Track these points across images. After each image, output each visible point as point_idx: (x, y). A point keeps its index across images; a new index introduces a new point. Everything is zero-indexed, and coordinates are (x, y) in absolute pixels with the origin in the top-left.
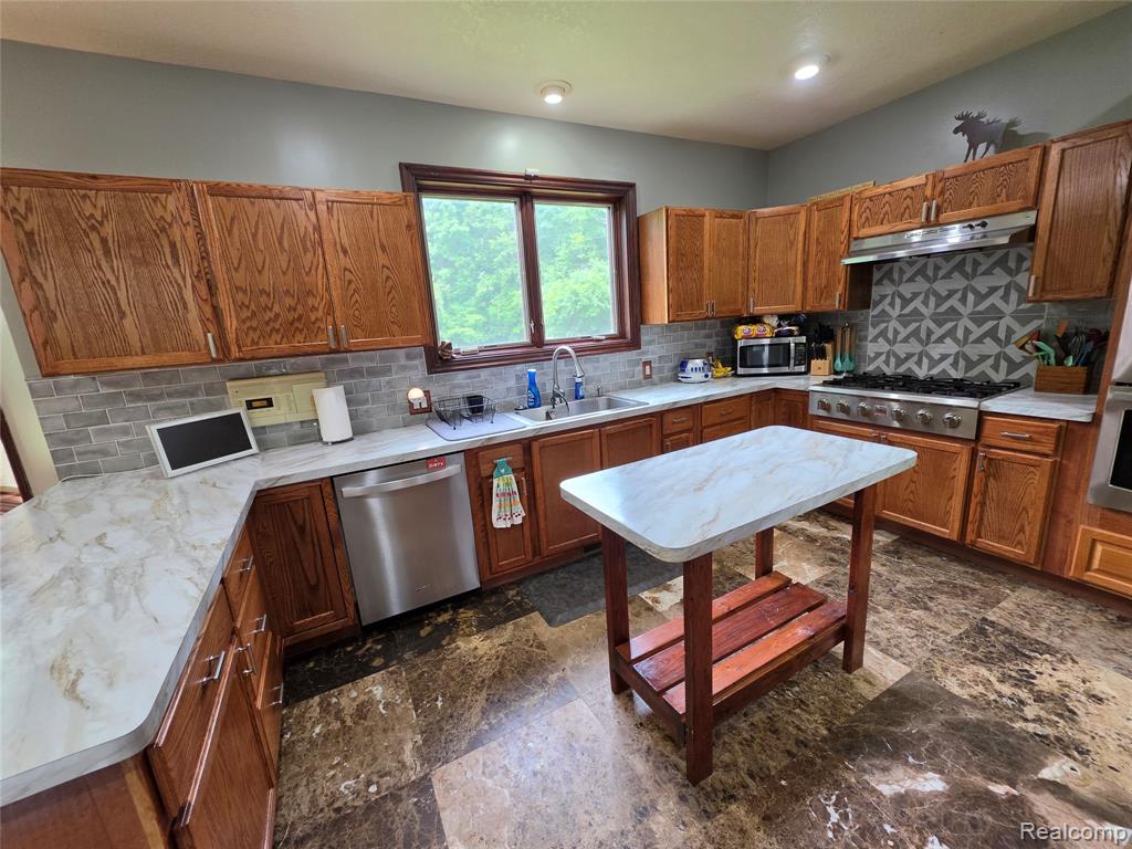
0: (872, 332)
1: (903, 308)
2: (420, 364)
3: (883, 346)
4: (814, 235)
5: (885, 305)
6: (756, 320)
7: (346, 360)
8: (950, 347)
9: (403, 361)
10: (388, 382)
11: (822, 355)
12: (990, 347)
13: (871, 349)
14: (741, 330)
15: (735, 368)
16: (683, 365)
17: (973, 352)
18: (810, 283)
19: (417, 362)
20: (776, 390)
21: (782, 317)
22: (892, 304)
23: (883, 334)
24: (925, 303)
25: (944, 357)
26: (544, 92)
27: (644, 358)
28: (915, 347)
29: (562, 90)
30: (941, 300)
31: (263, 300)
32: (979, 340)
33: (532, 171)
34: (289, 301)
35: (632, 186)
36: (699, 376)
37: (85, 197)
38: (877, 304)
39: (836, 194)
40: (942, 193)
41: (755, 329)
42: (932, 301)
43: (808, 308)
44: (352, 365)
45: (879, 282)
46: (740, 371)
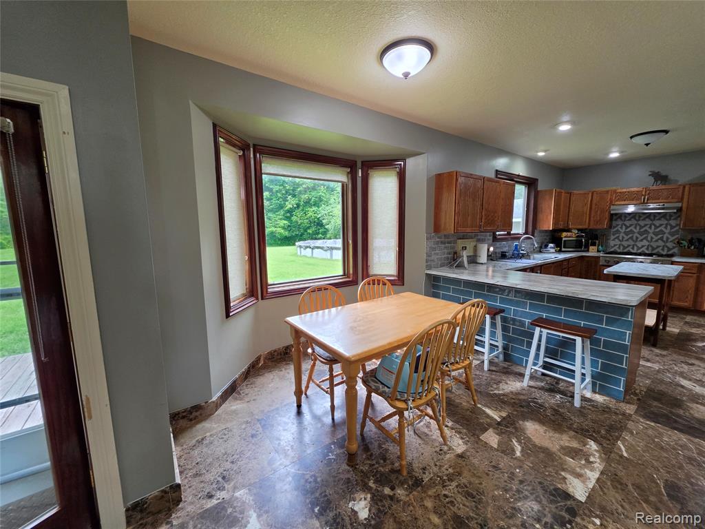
0: (612, 237)
1: (626, 229)
2: (491, 238)
3: (617, 242)
4: (594, 202)
5: (619, 228)
6: (568, 230)
7: (478, 236)
8: (645, 243)
9: (488, 237)
11: (594, 244)
12: (660, 243)
13: (612, 243)
14: (564, 234)
15: (561, 248)
16: (546, 246)
17: (654, 245)
18: (592, 219)
20: (582, 257)
21: (579, 230)
22: (621, 228)
23: (618, 238)
24: (635, 228)
25: (643, 246)
28: (632, 243)
30: (641, 227)
32: (657, 241)
33: (521, 174)
35: (537, 180)
36: (553, 250)
38: (615, 227)
39: (607, 189)
40: (649, 194)
41: (569, 234)
42: (638, 228)
43: (591, 227)
45: (616, 220)
46: (563, 249)
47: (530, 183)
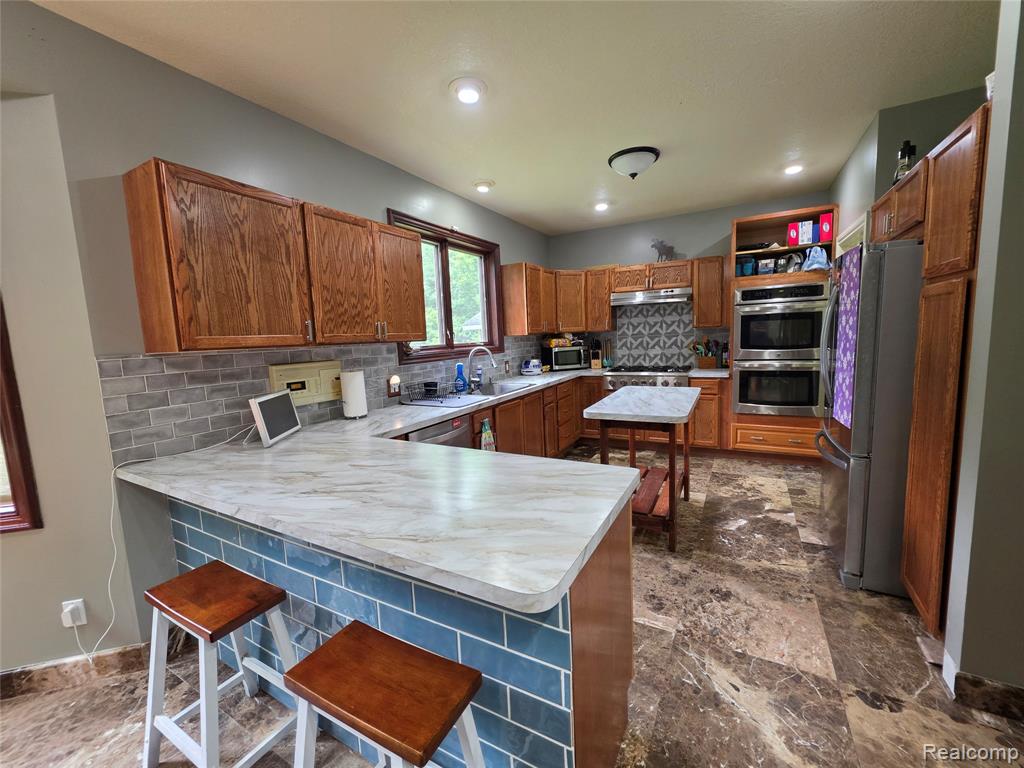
0: (619, 344)
1: (634, 330)
2: (394, 356)
3: (625, 352)
4: (589, 288)
5: (624, 329)
6: (560, 336)
7: (350, 352)
8: (658, 351)
9: (385, 355)
10: (376, 371)
11: (596, 356)
12: (675, 350)
13: (619, 353)
14: (554, 342)
15: (552, 367)
16: (527, 363)
17: (668, 352)
18: (589, 316)
19: (393, 356)
20: (581, 378)
21: (574, 334)
22: (628, 329)
23: (625, 344)
24: (644, 328)
25: (656, 356)
26: (476, 185)
27: (506, 359)
28: (642, 352)
29: (489, 184)
30: (651, 327)
31: (339, 297)
32: (670, 347)
33: (456, 228)
34: (353, 300)
35: (497, 245)
36: (538, 371)
37: (234, 199)
38: (620, 328)
39: (600, 268)
40: (654, 275)
41: (561, 341)
42: (647, 328)
43: (589, 330)
44: (355, 356)
45: (620, 317)
46: (557, 368)
47: (487, 251)
